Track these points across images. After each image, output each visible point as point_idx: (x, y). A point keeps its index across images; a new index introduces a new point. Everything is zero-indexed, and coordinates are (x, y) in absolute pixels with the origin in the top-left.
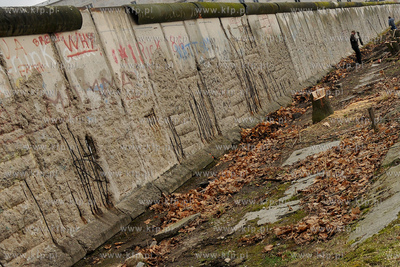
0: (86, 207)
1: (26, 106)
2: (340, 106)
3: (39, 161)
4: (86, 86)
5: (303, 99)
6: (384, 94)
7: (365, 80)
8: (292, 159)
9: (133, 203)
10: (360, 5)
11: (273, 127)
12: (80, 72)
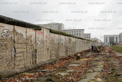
0: (31, 61)
1: (28, 41)
2: (82, 58)
3: (26, 51)
4: (38, 41)
5: (76, 55)
6: (91, 59)
7: (88, 55)
8: (70, 65)
9: (39, 63)
10: (91, 41)
11: (68, 58)
12: (38, 38)
